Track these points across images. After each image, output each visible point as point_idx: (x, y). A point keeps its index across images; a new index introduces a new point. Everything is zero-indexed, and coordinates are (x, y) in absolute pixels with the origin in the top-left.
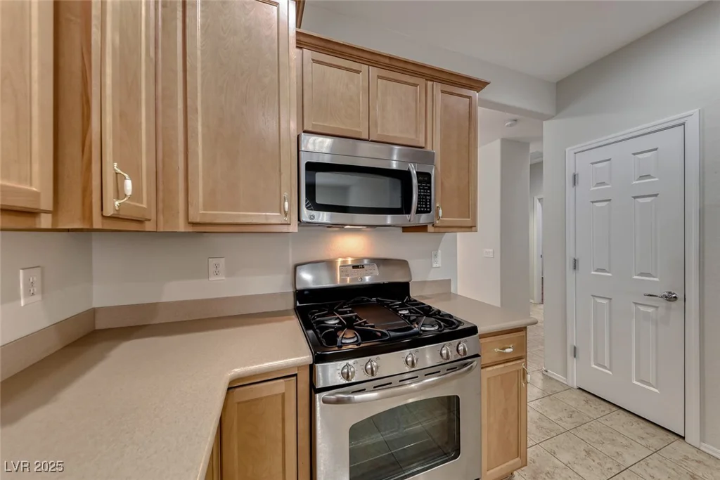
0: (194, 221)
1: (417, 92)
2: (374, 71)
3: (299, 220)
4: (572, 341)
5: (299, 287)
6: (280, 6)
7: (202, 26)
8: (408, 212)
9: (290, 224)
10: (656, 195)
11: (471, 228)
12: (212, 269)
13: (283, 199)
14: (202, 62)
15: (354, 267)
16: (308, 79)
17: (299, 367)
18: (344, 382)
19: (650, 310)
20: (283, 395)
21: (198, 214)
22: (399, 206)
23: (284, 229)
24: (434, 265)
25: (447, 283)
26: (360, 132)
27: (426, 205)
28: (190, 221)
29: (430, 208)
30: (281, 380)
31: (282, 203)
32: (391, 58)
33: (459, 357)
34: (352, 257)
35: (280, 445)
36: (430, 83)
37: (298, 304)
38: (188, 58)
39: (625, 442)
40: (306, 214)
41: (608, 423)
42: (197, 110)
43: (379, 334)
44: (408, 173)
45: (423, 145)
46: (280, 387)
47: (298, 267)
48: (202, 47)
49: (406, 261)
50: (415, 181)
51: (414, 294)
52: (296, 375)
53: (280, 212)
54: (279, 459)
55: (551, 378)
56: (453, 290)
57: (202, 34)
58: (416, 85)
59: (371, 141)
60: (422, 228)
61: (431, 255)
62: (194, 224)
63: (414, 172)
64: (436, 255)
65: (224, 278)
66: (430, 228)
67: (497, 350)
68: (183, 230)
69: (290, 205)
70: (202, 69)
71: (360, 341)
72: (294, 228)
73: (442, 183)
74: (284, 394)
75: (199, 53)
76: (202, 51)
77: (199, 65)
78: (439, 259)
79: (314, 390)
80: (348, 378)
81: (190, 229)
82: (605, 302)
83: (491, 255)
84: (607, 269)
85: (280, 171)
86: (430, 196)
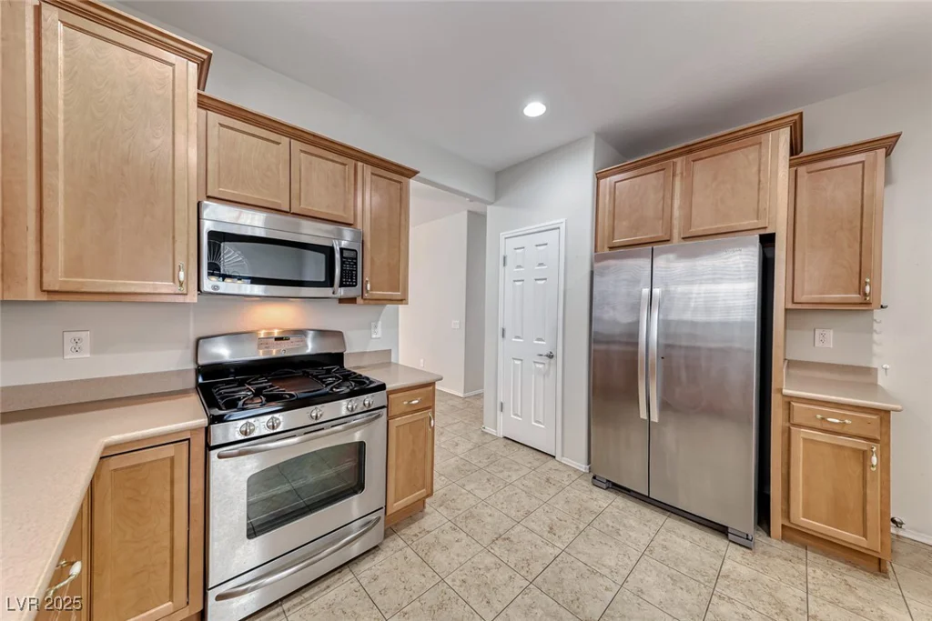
0: (51, 288)
1: (345, 172)
2: (296, 145)
3: (199, 289)
4: (501, 399)
5: (202, 361)
6: (176, 67)
7: (66, 73)
8: (332, 285)
9: (186, 294)
10: (545, 279)
11: (402, 301)
12: (68, 346)
13: (177, 268)
14: (66, 113)
15: (277, 339)
16: (213, 143)
17: (194, 430)
18: (243, 437)
19: (541, 366)
20: (172, 459)
21: (55, 279)
22: (323, 279)
23: (180, 299)
24: (374, 336)
25: (389, 351)
26: (280, 204)
27: (352, 279)
28: (44, 289)
29: (356, 282)
30: (172, 445)
31: (177, 272)
32: (314, 136)
33: (366, 409)
34: (278, 328)
35: (168, 506)
36: (360, 164)
37: (200, 380)
38: (44, 107)
39: (517, 467)
40: (209, 283)
41: (512, 458)
42: (57, 165)
43: (288, 396)
44: (332, 249)
45: (352, 222)
46: (169, 451)
47: (201, 341)
48: (65, 95)
49: (341, 332)
50: (337, 256)
51: (349, 364)
52: (189, 439)
53: (174, 281)
54: (167, 520)
55: (487, 433)
56: (393, 360)
57: (66, 83)
58: (345, 165)
59: (293, 214)
60: (352, 300)
61: (370, 326)
62: (49, 292)
63: (337, 249)
64: (376, 327)
65: (89, 356)
66: (359, 300)
67: (405, 403)
68: (34, 299)
69: (187, 275)
70: (65, 121)
71: (264, 402)
72: (193, 297)
73: (372, 259)
74: (173, 457)
75: (61, 103)
76: (65, 101)
77: (61, 117)
78: (379, 329)
79: (209, 447)
80: (246, 434)
81: (45, 298)
82: (519, 362)
83: (458, 327)
84: (520, 335)
85: (174, 237)
86: (356, 271)
